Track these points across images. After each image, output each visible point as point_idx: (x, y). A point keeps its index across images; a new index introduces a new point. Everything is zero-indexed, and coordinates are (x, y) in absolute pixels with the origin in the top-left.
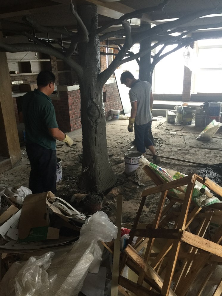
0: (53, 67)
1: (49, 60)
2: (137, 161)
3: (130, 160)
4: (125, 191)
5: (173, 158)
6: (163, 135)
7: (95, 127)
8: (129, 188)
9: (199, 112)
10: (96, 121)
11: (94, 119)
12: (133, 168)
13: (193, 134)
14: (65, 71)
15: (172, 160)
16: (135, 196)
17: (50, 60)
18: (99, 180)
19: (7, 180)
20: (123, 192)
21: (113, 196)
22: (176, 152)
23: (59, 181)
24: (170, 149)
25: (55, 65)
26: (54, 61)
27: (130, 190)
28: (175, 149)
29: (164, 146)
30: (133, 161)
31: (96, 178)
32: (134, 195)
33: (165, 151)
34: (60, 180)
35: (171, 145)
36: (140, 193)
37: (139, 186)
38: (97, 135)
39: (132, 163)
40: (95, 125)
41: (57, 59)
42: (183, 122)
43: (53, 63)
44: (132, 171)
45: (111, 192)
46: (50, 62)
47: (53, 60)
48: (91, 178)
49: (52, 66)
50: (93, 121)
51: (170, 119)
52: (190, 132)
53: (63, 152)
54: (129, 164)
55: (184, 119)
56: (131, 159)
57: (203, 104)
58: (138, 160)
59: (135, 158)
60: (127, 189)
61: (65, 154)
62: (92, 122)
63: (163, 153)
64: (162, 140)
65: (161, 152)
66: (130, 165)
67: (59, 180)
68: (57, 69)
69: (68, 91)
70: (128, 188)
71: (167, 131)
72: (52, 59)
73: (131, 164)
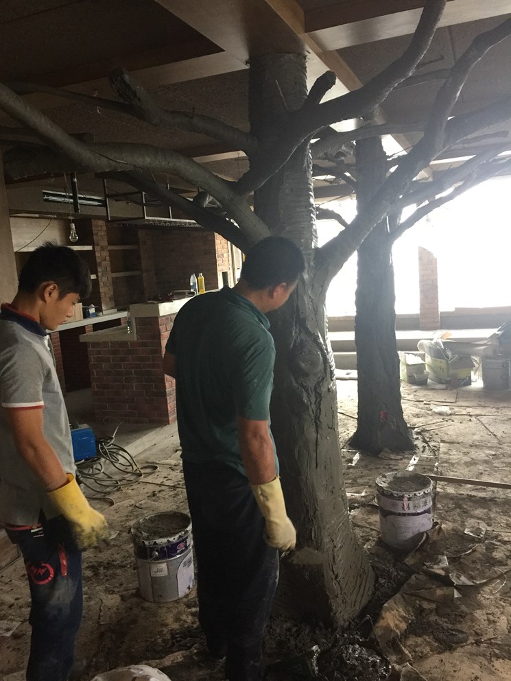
0: (100, 263)
1: (89, 248)
2: (421, 505)
3: (401, 502)
4: (420, 611)
5: (492, 481)
6: (417, 416)
7: (313, 406)
8: (429, 601)
9: (490, 353)
10: (315, 389)
11: (311, 384)
12: (410, 525)
13: (495, 410)
14: (127, 274)
15: (495, 489)
16: (464, 627)
17: (93, 248)
18: (334, 581)
19: (12, 601)
20: (416, 617)
21: (392, 635)
22: (486, 462)
23: (187, 591)
24: (466, 454)
25: (105, 260)
26: (103, 249)
27: (434, 606)
28: (481, 455)
29: (443, 448)
30: (411, 502)
31: (323, 575)
32: (459, 626)
33: (458, 463)
34: (191, 587)
35: (459, 443)
36: (471, 614)
37: (457, 588)
38: (320, 431)
39: (407, 511)
40: (313, 400)
41: (109, 245)
42: (449, 379)
43: (99, 255)
44: (409, 535)
45: (382, 623)
46: (92, 252)
47: (99, 247)
48: (307, 578)
49: (98, 260)
50: (307, 391)
51: (416, 373)
52: (482, 404)
53: (163, 488)
54: (400, 514)
55: (452, 372)
56: (406, 499)
57: (497, 333)
58: (424, 499)
59: (417, 493)
60: (426, 605)
61: (171, 493)
62: (305, 395)
63: (455, 470)
64: (424, 431)
65: (446, 465)
66: (402, 519)
67: (189, 588)
68: (109, 269)
69: (161, 314)
70: (425, 599)
71: (421, 405)
72: (98, 245)
73: (404, 515)
